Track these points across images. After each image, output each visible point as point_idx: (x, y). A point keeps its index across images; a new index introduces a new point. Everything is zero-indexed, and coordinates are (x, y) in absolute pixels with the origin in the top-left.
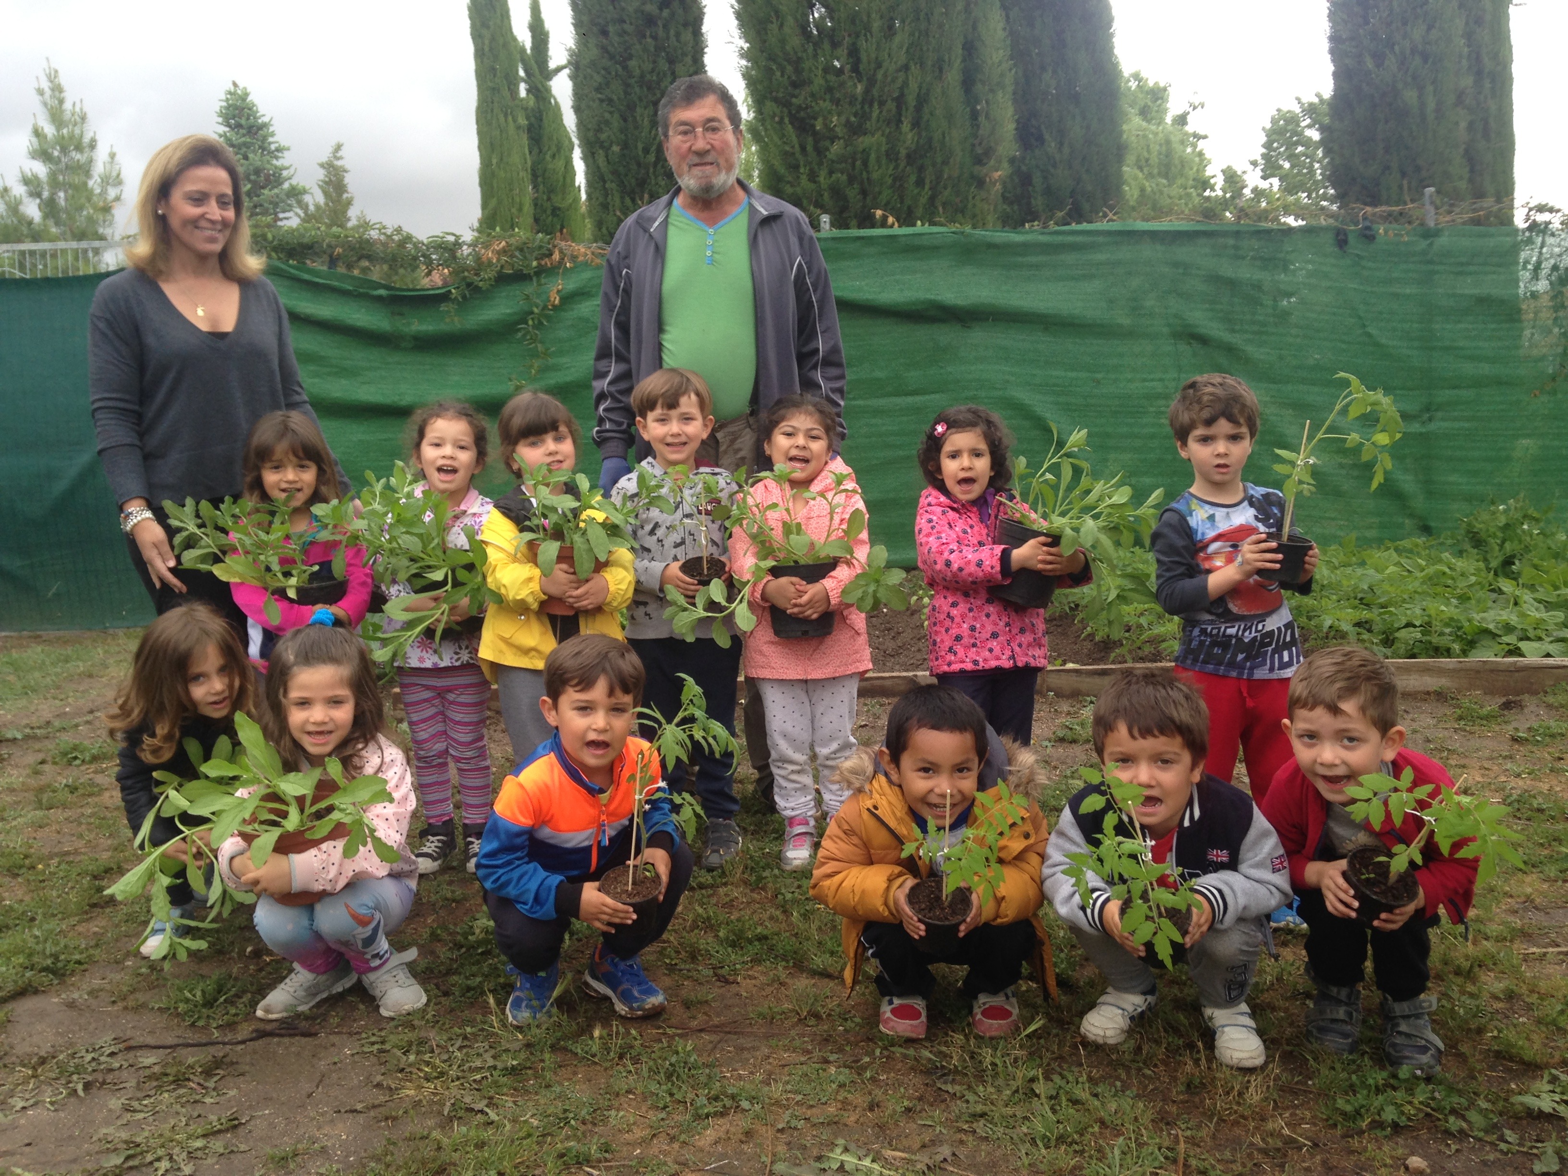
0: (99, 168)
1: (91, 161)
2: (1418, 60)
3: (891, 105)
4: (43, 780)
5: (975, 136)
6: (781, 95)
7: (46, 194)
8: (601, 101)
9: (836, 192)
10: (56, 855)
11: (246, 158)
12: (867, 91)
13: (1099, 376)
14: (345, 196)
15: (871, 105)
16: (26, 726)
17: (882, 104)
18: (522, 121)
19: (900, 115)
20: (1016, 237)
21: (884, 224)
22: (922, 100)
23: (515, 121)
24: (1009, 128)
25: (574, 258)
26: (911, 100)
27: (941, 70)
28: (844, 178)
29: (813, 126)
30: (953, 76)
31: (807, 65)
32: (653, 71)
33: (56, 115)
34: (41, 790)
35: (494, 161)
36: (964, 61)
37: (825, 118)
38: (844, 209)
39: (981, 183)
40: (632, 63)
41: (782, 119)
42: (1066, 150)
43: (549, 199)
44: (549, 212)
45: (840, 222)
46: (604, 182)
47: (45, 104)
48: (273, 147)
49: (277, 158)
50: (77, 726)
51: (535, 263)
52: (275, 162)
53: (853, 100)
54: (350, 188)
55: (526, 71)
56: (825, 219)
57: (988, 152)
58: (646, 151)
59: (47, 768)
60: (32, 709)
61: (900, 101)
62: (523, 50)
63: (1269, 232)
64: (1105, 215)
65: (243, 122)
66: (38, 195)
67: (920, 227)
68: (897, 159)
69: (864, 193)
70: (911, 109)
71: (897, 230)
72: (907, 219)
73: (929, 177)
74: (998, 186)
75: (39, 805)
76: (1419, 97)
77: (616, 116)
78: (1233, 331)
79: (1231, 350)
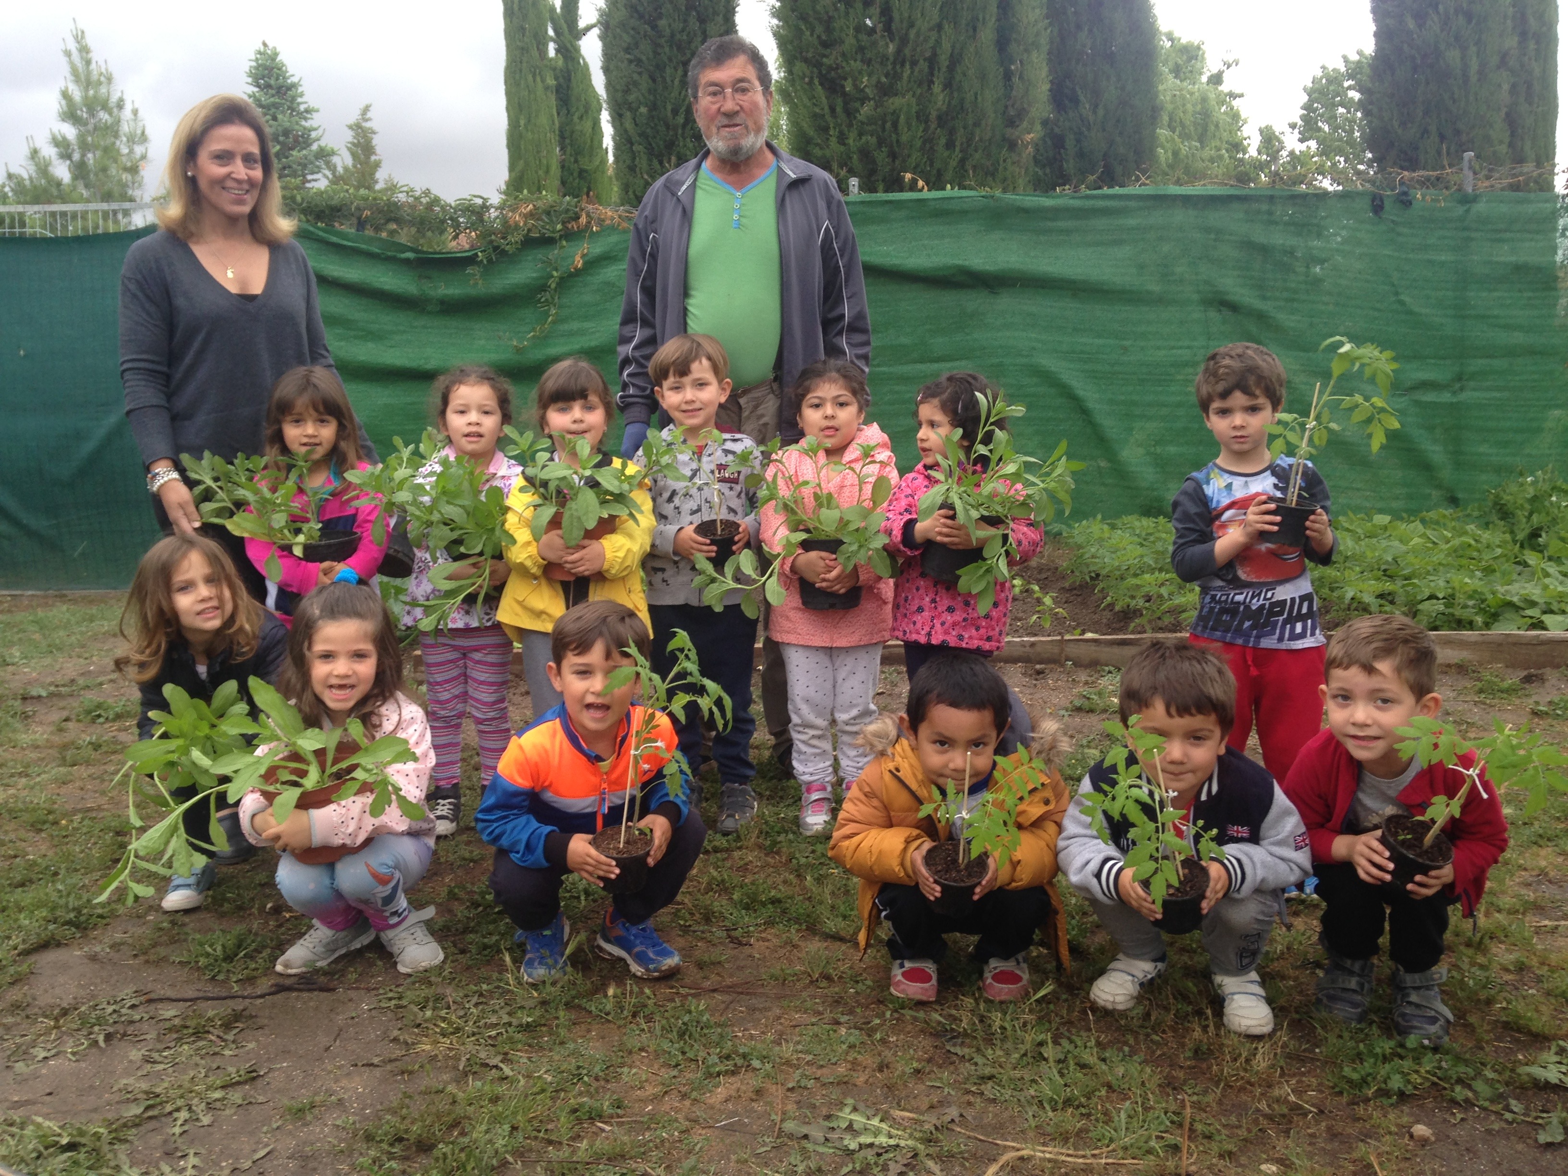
0: (125, 128)
1: (118, 121)
2: (1461, 20)
3: (923, 65)
4: (68, 737)
5: (1008, 97)
6: (810, 55)
7: (76, 156)
8: (630, 61)
9: (865, 154)
10: (80, 811)
11: (275, 118)
12: (899, 51)
13: (1127, 343)
14: (373, 158)
15: (903, 65)
16: (51, 684)
17: (914, 63)
18: (551, 82)
19: (932, 75)
20: (1047, 202)
21: (913, 187)
22: (955, 61)
23: (543, 81)
24: (1042, 89)
25: (600, 222)
26: (944, 60)
27: (975, 29)
28: (873, 140)
29: (843, 87)
30: (987, 35)
31: (837, 25)
32: (683, 31)
33: (83, 77)
34: (65, 747)
35: (522, 122)
36: (998, 20)
37: (855, 80)
38: (873, 172)
39: (1012, 145)
40: (663, 23)
41: (812, 78)
42: (1101, 112)
43: (576, 161)
44: (576, 174)
45: (868, 186)
46: (632, 144)
47: (72, 65)
48: (302, 108)
49: (306, 119)
50: (101, 684)
51: (559, 227)
52: (303, 123)
53: (884, 58)
54: (378, 149)
55: (555, 30)
56: (854, 182)
57: (1022, 113)
58: (675, 112)
59: (70, 725)
60: (57, 667)
61: (932, 61)
62: (552, 9)
63: (1304, 196)
64: (1138, 179)
65: (272, 82)
66: (68, 157)
67: (949, 191)
68: (926, 122)
69: (893, 156)
70: (944, 69)
71: (926, 194)
72: (936, 184)
73: (960, 137)
74: (1030, 149)
75: (63, 762)
76: (1462, 59)
77: (645, 76)
78: (1264, 298)
79: (1261, 317)
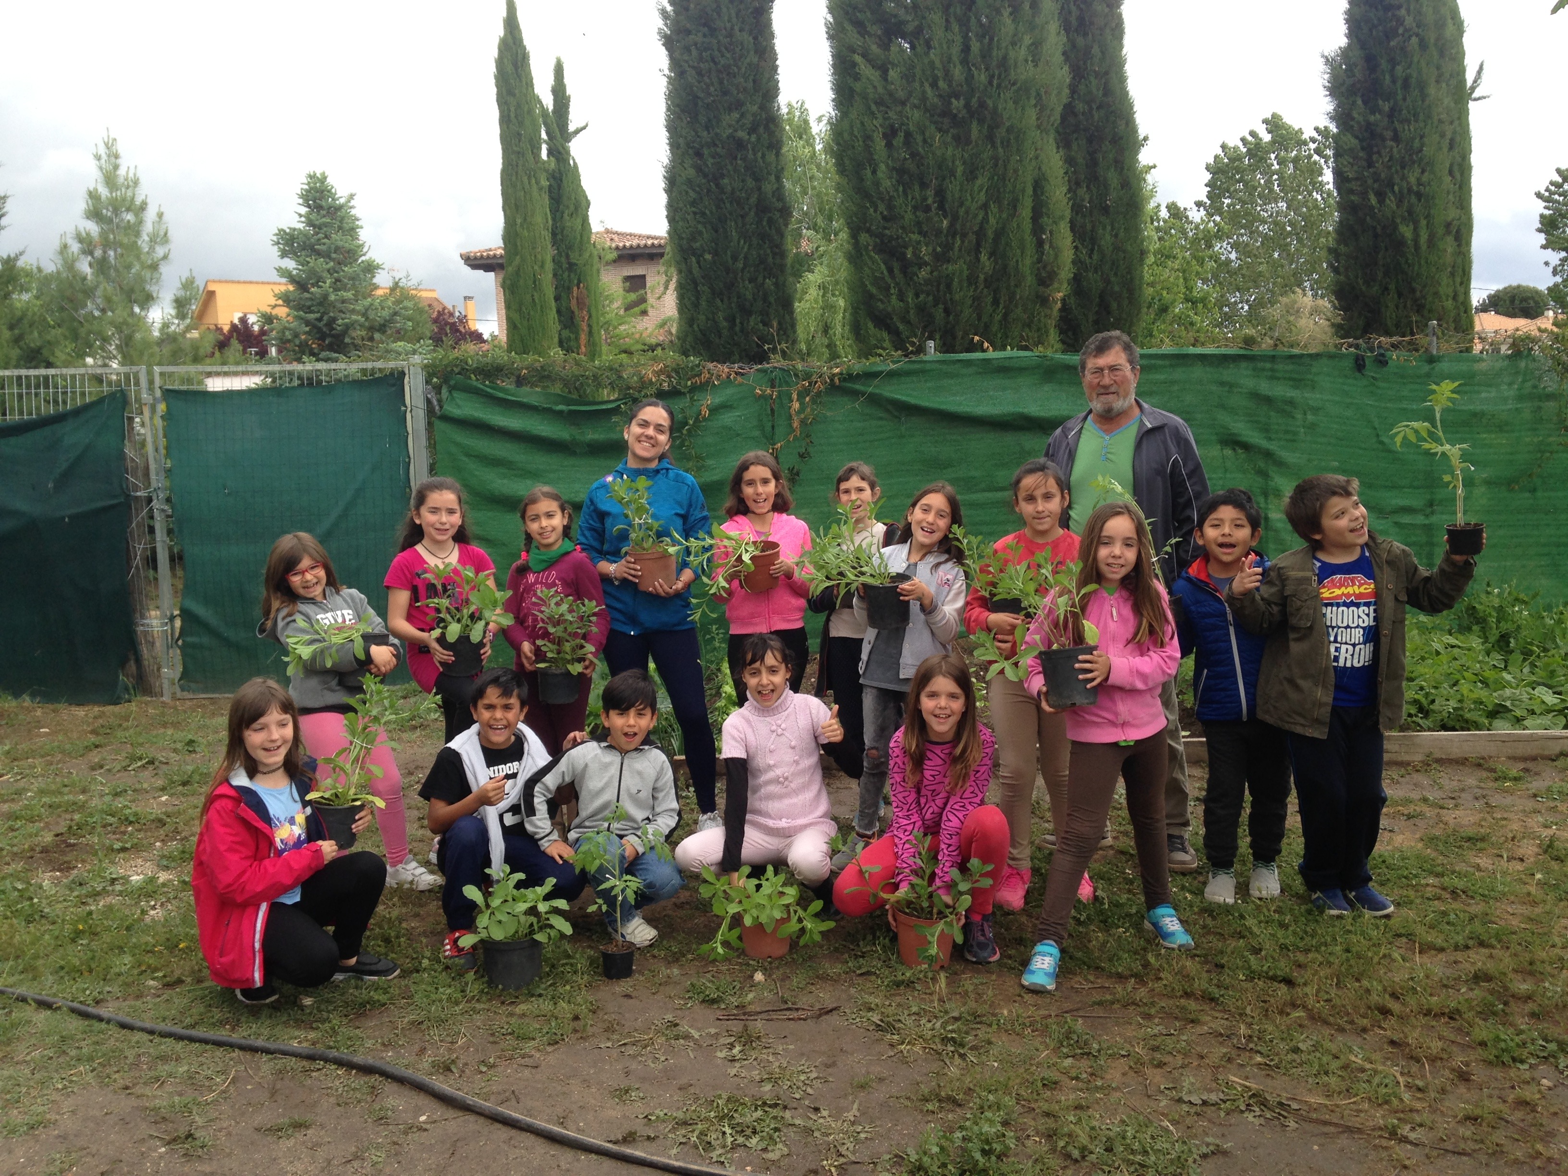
0: (148, 227)
1: (140, 222)
3: (972, 237)
5: (1041, 261)
6: (873, 227)
7: (98, 253)
9: (921, 309)
11: (327, 237)
12: (952, 225)
15: (954, 237)
17: (964, 236)
18: (545, 183)
19: (980, 246)
21: (981, 348)
22: (1000, 234)
23: (537, 183)
24: (1068, 254)
26: (990, 234)
27: (1015, 208)
28: (931, 298)
29: (904, 254)
30: (1026, 212)
31: (897, 203)
33: (110, 179)
35: (518, 222)
36: (1034, 199)
37: (915, 248)
39: (1044, 302)
43: (567, 256)
44: (565, 267)
45: (941, 347)
47: (101, 168)
48: (351, 226)
49: (355, 236)
52: (354, 240)
53: (939, 232)
55: (548, 133)
56: (931, 344)
57: (1051, 275)
58: (735, 258)
61: (980, 234)
62: (544, 111)
63: (1300, 357)
65: (322, 203)
66: (91, 253)
67: (1009, 352)
68: (976, 284)
69: (947, 311)
70: (990, 241)
71: (991, 354)
72: (997, 344)
73: (1003, 298)
74: (1059, 304)
76: (1414, 231)
77: (709, 227)
78: (1270, 439)
79: (1268, 455)
